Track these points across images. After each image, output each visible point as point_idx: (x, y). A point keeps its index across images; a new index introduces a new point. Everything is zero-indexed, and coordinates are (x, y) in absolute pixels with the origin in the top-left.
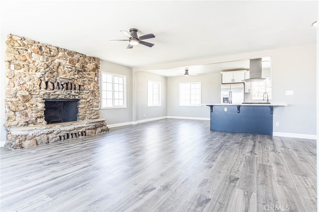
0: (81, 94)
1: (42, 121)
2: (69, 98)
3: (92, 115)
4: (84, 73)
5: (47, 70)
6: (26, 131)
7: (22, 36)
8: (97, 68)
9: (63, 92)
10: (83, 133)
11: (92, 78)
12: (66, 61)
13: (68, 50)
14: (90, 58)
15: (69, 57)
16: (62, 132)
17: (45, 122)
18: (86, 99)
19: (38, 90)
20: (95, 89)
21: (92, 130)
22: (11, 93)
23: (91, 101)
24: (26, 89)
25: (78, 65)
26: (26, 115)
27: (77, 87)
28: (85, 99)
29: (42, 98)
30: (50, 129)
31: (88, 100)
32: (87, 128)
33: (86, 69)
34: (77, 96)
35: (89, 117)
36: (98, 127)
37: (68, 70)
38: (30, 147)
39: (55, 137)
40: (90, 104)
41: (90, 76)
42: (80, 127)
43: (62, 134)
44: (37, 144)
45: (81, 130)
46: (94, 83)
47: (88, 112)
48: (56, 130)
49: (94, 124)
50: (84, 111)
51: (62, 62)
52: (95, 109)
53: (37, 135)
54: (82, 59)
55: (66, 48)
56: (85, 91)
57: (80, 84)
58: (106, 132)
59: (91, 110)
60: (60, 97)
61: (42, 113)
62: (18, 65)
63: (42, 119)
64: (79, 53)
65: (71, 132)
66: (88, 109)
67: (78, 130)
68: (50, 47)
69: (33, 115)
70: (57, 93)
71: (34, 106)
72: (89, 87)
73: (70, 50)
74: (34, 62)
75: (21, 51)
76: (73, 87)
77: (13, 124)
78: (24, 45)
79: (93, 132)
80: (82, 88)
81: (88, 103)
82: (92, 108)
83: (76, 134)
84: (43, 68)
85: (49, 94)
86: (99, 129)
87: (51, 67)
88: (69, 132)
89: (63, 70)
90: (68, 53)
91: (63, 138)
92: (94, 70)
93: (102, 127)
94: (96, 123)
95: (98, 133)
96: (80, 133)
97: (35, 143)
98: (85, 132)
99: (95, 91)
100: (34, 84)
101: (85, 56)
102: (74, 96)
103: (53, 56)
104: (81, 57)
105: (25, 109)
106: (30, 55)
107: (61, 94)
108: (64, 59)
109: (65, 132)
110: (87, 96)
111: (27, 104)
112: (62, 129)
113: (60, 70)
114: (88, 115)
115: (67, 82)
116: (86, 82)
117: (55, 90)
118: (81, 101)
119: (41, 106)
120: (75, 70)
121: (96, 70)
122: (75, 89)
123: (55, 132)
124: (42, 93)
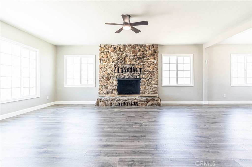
0: (142, 75)
1: (115, 92)
2: (132, 78)
3: (151, 91)
4: (145, 59)
5: (118, 61)
6: (101, 97)
7: (105, 44)
8: (156, 53)
9: (128, 74)
10: (136, 104)
11: (151, 62)
12: (130, 53)
13: (132, 45)
14: (149, 46)
15: (132, 49)
16: (120, 100)
17: (117, 93)
18: (146, 78)
19: (113, 74)
20: (154, 70)
21: (143, 103)
22: (101, 76)
23: (150, 79)
24: (107, 74)
25: (139, 54)
26: (107, 88)
27: (139, 70)
28: (144, 78)
29: (116, 78)
30: (113, 97)
31: (147, 79)
32: (139, 100)
33: (146, 55)
34: (138, 76)
35: (148, 92)
36: (150, 101)
37: (132, 59)
38: (102, 106)
39: (116, 103)
40: (150, 82)
41: (149, 61)
42: (133, 99)
43: (120, 102)
44: (106, 106)
45: (133, 101)
46: (154, 65)
47: (147, 88)
48: (117, 99)
49: (145, 98)
50: (144, 87)
51: (127, 54)
52: (154, 86)
53: (106, 100)
54: (142, 49)
55: (130, 44)
56: (145, 72)
57: (140, 67)
58: (157, 106)
59: (150, 87)
60: (126, 77)
61: (116, 87)
62: (104, 60)
63: (116, 91)
64: (139, 45)
65: (127, 101)
66: (148, 86)
67: (132, 101)
68: (120, 46)
69: (111, 88)
70: (124, 75)
71: (111, 83)
72: (149, 69)
73: (133, 44)
74: (111, 57)
75: (105, 53)
76: (135, 70)
77: (101, 93)
78: (107, 48)
79: (144, 104)
80: (143, 70)
81: (147, 81)
82: (152, 85)
83: (130, 103)
84: (116, 60)
85: (120, 76)
86: (150, 103)
87: (121, 58)
88: (125, 101)
89: (129, 59)
90: (131, 47)
91: (121, 104)
92: (152, 55)
93: (154, 101)
94: (147, 98)
95: (149, 106)
96: (133, 103)
97: (104, 104)
98: (137, 103)
99: (154, 72)
100: (111, 70)
101: (145, 46)
102: (136, 76)
103: (122, 51)
104: (141, 47)
105: (106, 85)
106: (110, 54)
107: (127, 75)
108: (129, 51)
109: (122, 100)
110: (146, 76)
111: (108, 82)
112: (121, 98)
113: (127, 60)
114: (147, 90)
115: (130, 67)
116: (145, 66)
117: (123, 73)
118: (142, 80)
119: (115, 83)
120: (136, 58)
121: (155, 55)
122: (137, 71)
123: (116, 100)
124: (116, 75)
